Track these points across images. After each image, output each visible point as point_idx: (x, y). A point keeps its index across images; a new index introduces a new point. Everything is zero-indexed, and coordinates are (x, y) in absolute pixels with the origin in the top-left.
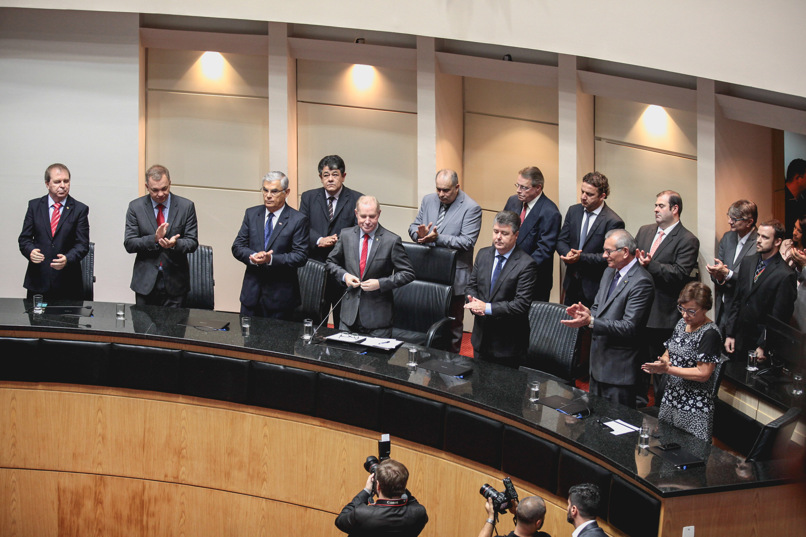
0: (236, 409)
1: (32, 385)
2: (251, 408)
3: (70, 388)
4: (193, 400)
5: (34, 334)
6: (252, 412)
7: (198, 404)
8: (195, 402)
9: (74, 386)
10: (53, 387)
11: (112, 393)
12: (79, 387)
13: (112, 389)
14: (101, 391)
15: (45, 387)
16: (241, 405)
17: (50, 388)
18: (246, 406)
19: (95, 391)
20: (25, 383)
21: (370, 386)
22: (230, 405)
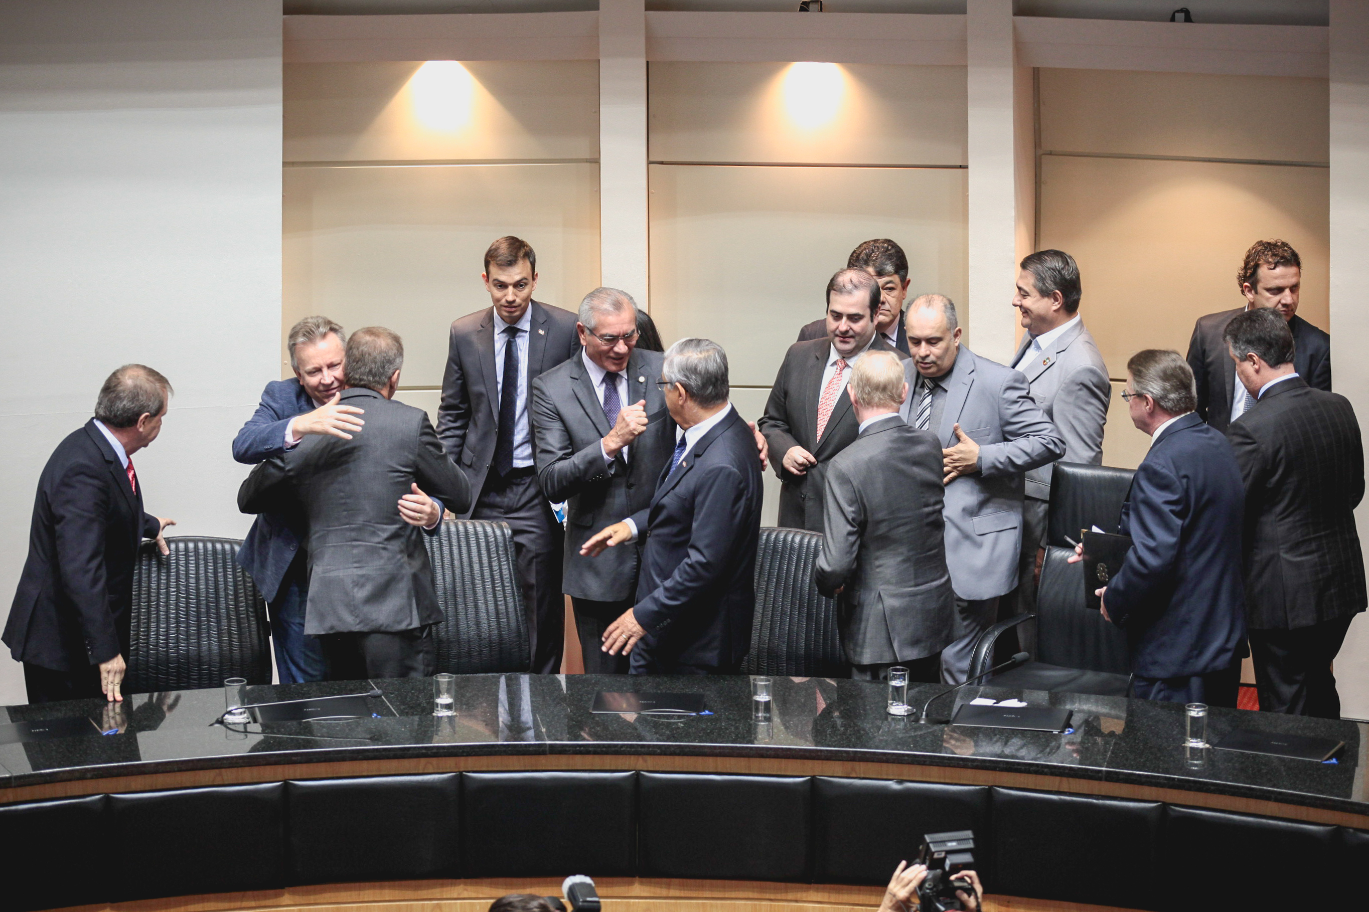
0: (779, 896)
1: (266, 898)
2: (817, 890)
3: (362, 893)
4: (669, 886)
5: (268, 771)
6: (819, 899)
7: (682, 894)
8: (673, 893)
9: (369, 888)
10: (317, 896)
11: (466, 895)
12: (382, 888)
13: (466, 884)
14: (437, 892)
15: (298, 899)
16: (789, 885)
17: (312, 898)
18: (805, 886)
19: (424, 893)
20: (250, 893)
21: (1131, 804)
22: (762, 890)
